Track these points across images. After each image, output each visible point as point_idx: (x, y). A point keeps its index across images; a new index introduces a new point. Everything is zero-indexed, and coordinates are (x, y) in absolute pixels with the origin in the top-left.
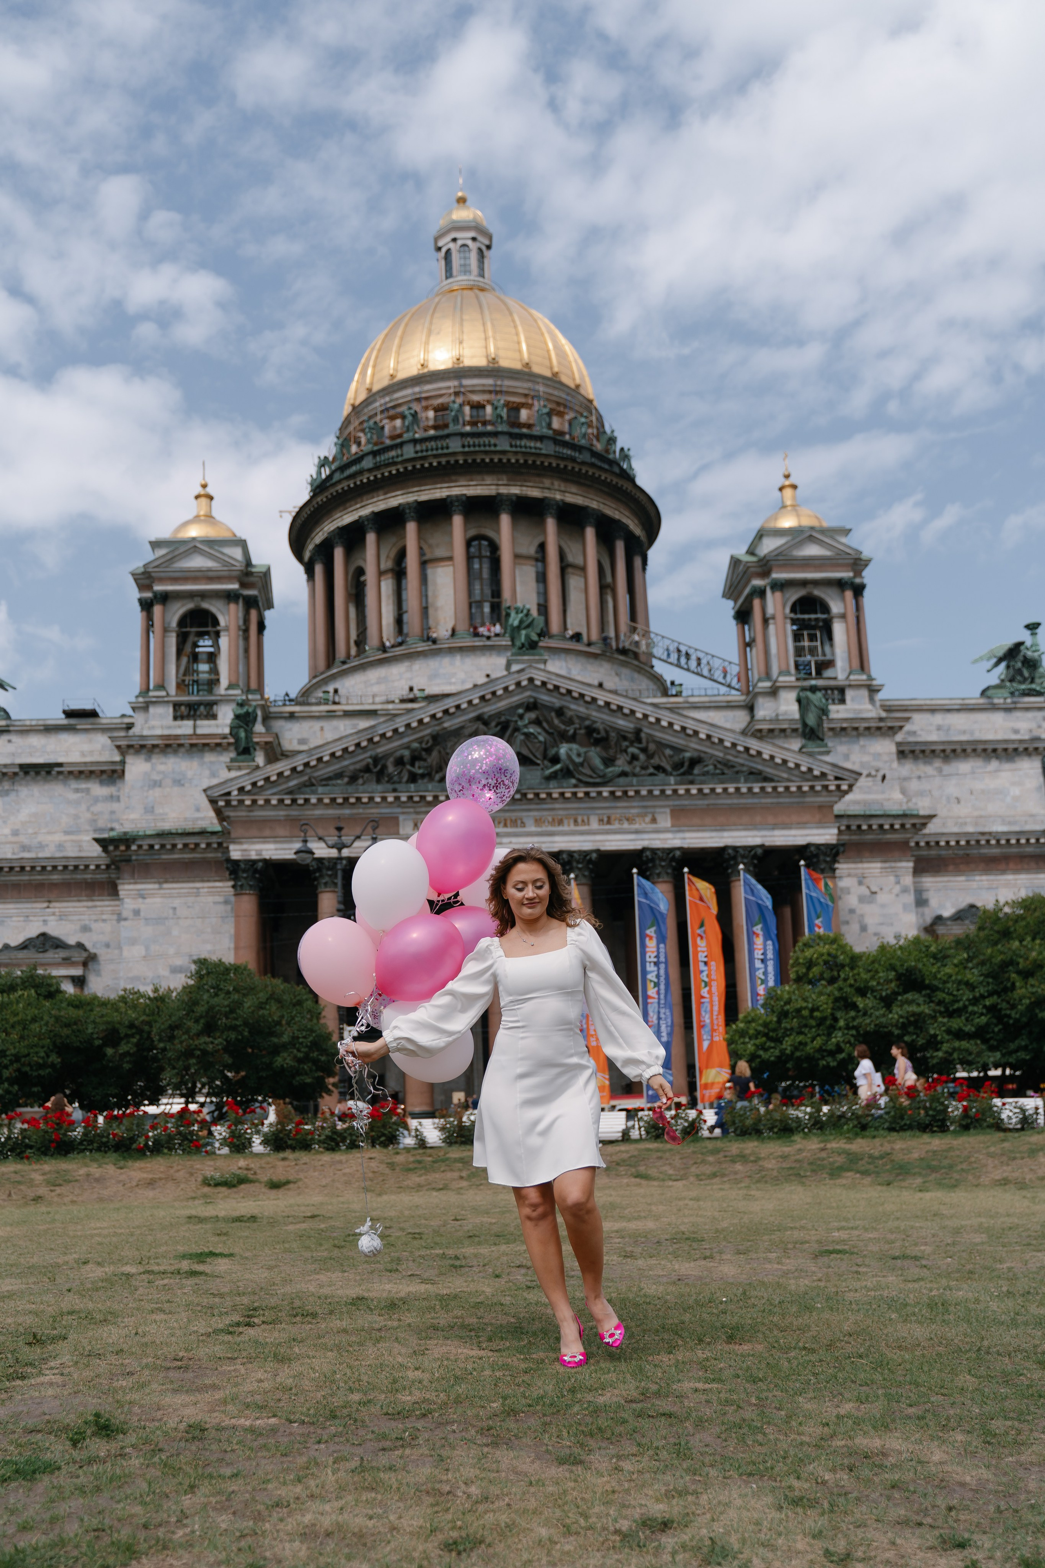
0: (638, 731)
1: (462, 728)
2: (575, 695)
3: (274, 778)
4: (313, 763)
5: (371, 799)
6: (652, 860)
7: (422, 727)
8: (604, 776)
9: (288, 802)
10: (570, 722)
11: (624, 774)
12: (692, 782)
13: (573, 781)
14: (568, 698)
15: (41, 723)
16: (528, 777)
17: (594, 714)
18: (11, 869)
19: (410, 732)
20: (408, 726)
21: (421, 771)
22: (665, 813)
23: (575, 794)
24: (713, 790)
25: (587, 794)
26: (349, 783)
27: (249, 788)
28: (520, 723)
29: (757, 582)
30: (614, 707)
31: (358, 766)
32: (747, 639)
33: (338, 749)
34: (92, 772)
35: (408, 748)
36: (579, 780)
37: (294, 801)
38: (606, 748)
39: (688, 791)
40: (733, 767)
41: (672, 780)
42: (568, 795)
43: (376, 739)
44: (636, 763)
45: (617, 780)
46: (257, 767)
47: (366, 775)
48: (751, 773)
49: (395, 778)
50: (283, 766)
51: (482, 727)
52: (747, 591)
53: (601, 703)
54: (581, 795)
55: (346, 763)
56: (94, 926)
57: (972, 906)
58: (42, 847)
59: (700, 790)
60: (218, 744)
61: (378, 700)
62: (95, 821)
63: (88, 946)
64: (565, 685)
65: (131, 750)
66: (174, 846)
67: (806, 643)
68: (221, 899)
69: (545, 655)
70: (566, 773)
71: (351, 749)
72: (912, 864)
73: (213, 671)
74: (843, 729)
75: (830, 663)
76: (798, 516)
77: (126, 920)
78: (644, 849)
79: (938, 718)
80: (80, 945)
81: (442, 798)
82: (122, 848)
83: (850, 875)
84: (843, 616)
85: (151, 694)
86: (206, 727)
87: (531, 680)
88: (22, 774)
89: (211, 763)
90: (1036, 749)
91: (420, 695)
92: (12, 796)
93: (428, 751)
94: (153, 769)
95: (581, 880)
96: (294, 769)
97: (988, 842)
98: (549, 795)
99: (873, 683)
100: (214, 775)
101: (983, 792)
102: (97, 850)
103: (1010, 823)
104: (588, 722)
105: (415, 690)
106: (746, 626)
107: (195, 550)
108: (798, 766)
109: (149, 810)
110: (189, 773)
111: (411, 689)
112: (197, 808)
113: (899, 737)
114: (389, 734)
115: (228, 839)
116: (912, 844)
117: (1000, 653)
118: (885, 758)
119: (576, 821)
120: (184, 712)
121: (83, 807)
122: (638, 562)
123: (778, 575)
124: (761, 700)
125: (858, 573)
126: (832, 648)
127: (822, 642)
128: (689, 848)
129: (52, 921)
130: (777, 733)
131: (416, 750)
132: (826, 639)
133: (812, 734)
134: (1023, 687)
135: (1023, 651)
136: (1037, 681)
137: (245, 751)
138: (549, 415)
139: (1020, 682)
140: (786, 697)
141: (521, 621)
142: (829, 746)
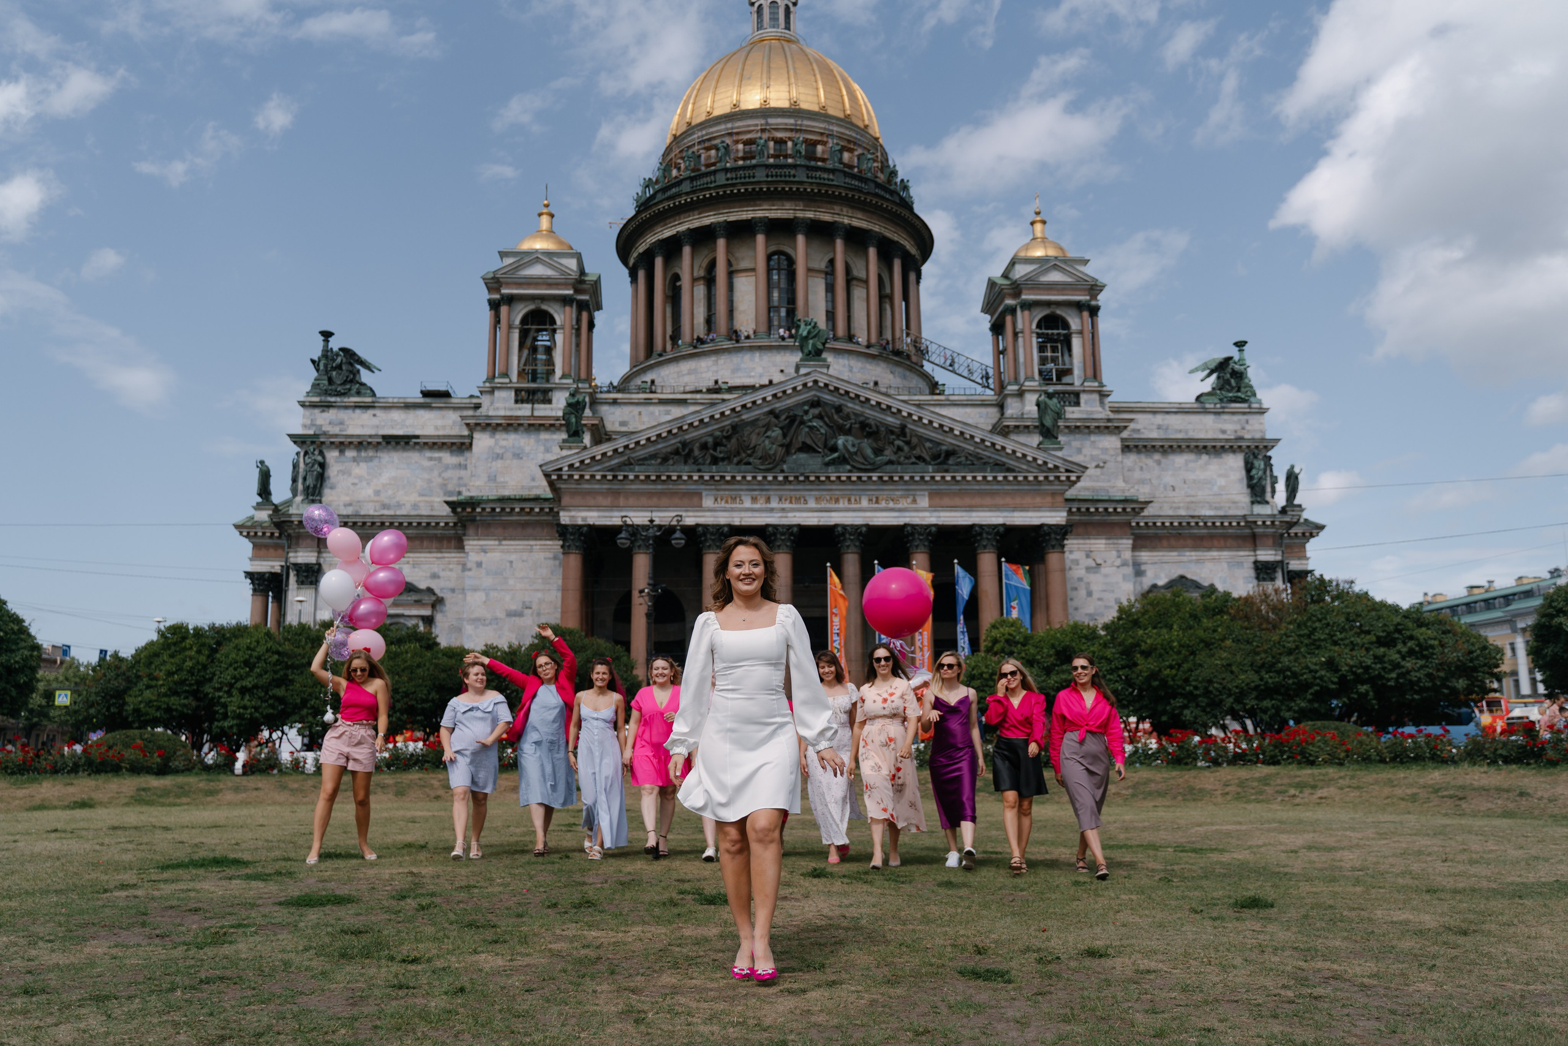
0: (904, 427)
1: (758, 420)
2: (853, 396)
3: (599, 458)
4: (632, 446)
5: (680, 477)
6: (912, 534)
7: (724, 419)
8: (874, 464)
9: (610, 478)
10: (848, 418)
11: (891, 462)
12: (946, 472)
13: (849, 467)
14: (846, 398)
15: (401, 401)
16: (811, 462)
17: (868, 412)
18: (373, 523)
19: (713, 423)
20: (711, 419)
21: (721, 455)
22: (924, 495)
23: (849, 478)
24: (963, 479)
25: (859, 478)
26: (661, 464)
27: (578, 465)
28: (805, 418)
29: (1010, 302)
30: (884, 406)
31: (669, 450)
32: (1001, 348)
33: (652, 435)
34: (444, 444)
35: (711, 436)
36: (853, 466)
37: (615, 477)
38: (876, 440)
39: (943, 478)
41: (930, 469)
42: (843, 478)
44: (901, 454)
45: (885, 467)
46: (585, 448)
47: (676, 458)
49: (700, 461)
50: (607, 447)
51: (773, 419)
52: (1001, 309)
53: (874, 403)
55: (659, 447)
56: (442, 574)
57: (1182, 577)
58: (399, 505)
59: (953, 478)
60: (552, 425)
61: (688, 389)
62: (445, 485)
63: (437, 591)
64: (844, 387)
65: (479, 428)
66: (513, 509)
67: (1049, 354)
68: (551, 555)
69: (829, 358)
70: (842, 460)
71: (664, 435)
72: (1130, 542)
73: (550, 362)
74: (1077, 427)
75: (1069, 372)
76: (1045, 247)
77: (470, 570)
78: (905, 525)
79: (1159, 419)
80: (430, 590)
81: (739, 478)
82: (469, 510)
83: (1079, 549)
84: (1081, 332)
85: (497, 380)
86: (542, 410)
87: (816, 382)
88: (384, 443)
89: (546, 440)
90: (1240, 447)
91: (724, 386)
92: (376, 462)
93: (728, 438)
94: (496, 444)
95: (852, 549)
96: (615, 451)
97: (1197, 523)
98: (828, 478)
99: (1105, 389)
100: (547, 450)
101: (1194, 481)
102: (446, 510)
103: (1216, 508)
104: (861, 419)
105: (720, 382)
106: (1000, 338)
107: (537, 260)
108: (1035, 459)
109: (492, 478)
110: (527, 449)
111: (716, 382)
112: (533, 479)
113: (1125, 434)
114: (696, 424)
115: (560, 505)
116: (1134, 524)
117: (1213, 366)
118: (1112, 452)
119: (849, 500)
120: (524, 396)
121: (436, 473)
122: (912, 277)
123: (1027, 296)
124: (1009, 400)
125: (1094, 297)
126: (1071, 360)
127: (1063, 354)
128: (943, 526)
129: (406, 568)
130: (1022, 428)
131: (718, 437)
132: (1066, 351)
133: (1048, 433)
134: (1231, 395)
135: (1232, 364)
136: (1243, 389)
137: (575, 434)
138: (841, 151)
139: (1229, 391)
140: (1032, 398)
141: (809, 332)
142: (1062, 443)
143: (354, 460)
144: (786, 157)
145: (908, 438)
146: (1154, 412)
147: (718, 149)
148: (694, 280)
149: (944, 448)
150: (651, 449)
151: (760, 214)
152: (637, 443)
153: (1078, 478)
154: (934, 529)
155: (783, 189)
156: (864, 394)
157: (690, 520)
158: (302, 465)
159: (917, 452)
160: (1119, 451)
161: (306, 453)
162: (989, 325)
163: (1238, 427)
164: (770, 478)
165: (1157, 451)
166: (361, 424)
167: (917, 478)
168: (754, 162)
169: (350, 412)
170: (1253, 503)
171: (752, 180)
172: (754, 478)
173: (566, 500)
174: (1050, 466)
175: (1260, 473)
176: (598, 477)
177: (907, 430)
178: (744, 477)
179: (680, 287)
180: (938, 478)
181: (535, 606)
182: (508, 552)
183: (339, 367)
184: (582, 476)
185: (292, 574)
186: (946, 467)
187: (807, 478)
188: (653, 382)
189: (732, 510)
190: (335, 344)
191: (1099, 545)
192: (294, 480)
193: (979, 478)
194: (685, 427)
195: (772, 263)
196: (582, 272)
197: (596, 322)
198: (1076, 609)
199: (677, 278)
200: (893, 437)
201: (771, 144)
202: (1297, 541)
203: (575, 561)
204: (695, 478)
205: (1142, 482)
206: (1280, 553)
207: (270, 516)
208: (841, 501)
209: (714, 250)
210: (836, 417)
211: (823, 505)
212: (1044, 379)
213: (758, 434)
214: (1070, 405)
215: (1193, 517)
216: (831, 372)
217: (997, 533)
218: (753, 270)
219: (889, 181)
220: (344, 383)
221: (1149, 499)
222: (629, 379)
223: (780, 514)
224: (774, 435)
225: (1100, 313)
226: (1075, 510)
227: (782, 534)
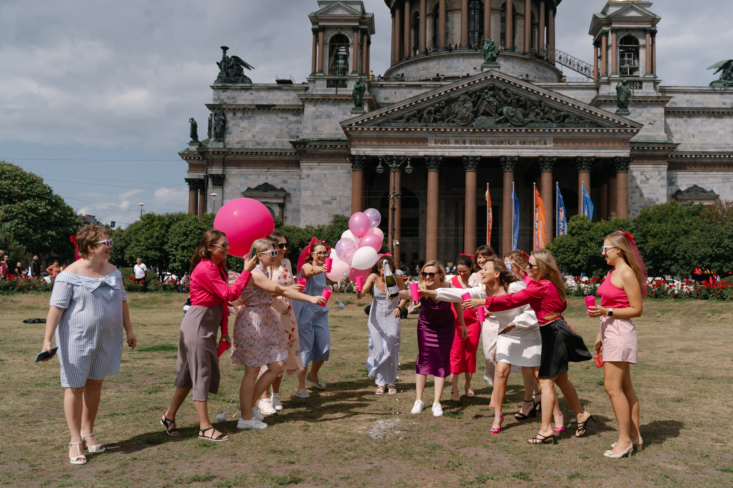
0: (541, 102)
1: (459, 97)
2: (512, 84)
3: (372, 118)
4: (390, 112)
5: (416, 129)
6: (543, 162)
7: (440, 97)
8: (523, 122)
9: (378, 129)
10: (509, 96)
11: (532, 121)
12: (564, 127)
13: (509, 124)
14: (509, 85)
15: (266, 85)
16: (488, 121)
17: (520, 93)
18: (252, 153)
19: (435, 99)
20: (434, 96)
21: (439, 117)
22: (550, 140)
23: (509, 130)
24: (573, 130)
25: (515, 130)
26: (405, 122)
27: (360, 122)
28: (486, 96)
29: (605, 28)
30: (530, 90)
31: (410, 114)
32: (599, 55)
33: (401, 106)
34: (289, 110)
35: (433, 106)
36: (511, 124)
37: (381, 129)
38: (525, 109)
39: (561, 130)
40: (584, 120)
41: (555, 125)
42: (506, 131)
43: (419, 102)
44: (538, 116)
45: (529, 124)
46: (365, 113)
47: (414, 118)
48: (592, 123)
49: (427, 120)
50: (376, 113)
51: (468, 97)
52: (599, 33)
53: (524, 88)
55: (405, 112)
56: (289, 181)
57: (695, 186)
58: (265, 143)
59: (567, 130)
60: (347, 100)
61: (422, 79)
62: (290, 132)
63: (286, 190)
64: (507, 79)
65: (307, 101)
66: (326, 146)
67: (626, 58)
68: (347, 171)
69: (501, 62)
70: (506, 120)
71: (408, 106)
72: (667, 166)
73: (346, 64)
74: (640, 101)
75: (637, 69)
77: (303, 179)
78: (539, 157)
79: (688, 96)
80: (282, 189)
81: (448, 130)
82: (302, 146)
83: (637, 170)
84: (645, 46)
85: (317, 74)
86: (342, 91)
87: (492, 76)
88: (257, 110)
89: (344, 108)
91: (442, 78)
92: (253, 119)
93: (443, 108)
94: (317, 110)
95: (511, 169)
97: (705, 156)
98: (497, 130)
99: (657, 79)
101: (706, 132)
102: (290, 146)
104: (517, 97)
105: (440, 75)
107: (339, 6)
108: (614, 120)
109: (315, 129)
110: (334, 113)
111: (437, 76)
112: (337, 130)
113: (667, 105)
114: (425, 100)
115: (351, 145)
116: (670, 156)
117: (721, 65)
118: (659, 115)
119: (509, 142)
120: (332, 83)
121: (285, 126)
123: (615, 25)
124: (602, 86)
125: (654, 25)
126: (638, 62)
127: (634, 59)
128: (560, 157)
129: (270, 177)
130: (608, 102)
131: (437, 107)
132: (636, 56)
133: (622, 105)
134: (730, 82)
137: (360, 105)
139: (729, 80)
140: (614, 85)
141: (489, 47)
142: (630, 111)
143: (241, 118)
146: (685, 92)
149: (563, 113)
152: (393, 110)
153: (638, 131)
154: (555, 159)
156: (519, 83)
157: (421, 152)
158: (213, 121)
159: (547, 116)
160: (663, 115)
161: (215, 115)
162: (592, 42)
164: (465, 130)
165: (686, 115)
166: (244, 98)
167: (546, 131)
169: (238, 92)
172: (457, 130)
173: (354, 142)
174: (622, 124)
177: (542, 104)
178: (451, 130)
179: (419, 19)
180: (558, 131)
181: (338, 199)
182: (324, 169)
183: (232, 67)
184: (363, 129)
185: (210, 180)
186: (563, 124)
187: (486, 130)
188: (402, 76)
189: (444, 148)
191: (649, 168)
196: (364, 13)
198: (634, 203)
199: (417, 14)
200: (534, 107)
203: (359, 175)
204: (424, 130)
205: (676, 132)
207: (198, 149)
208: (504, 143)
210: (503, 96)
211: (494, 145)
212: (623, 73)
213: (460, 105)
214: (637, 89)
215: (703, 152)
216: (502, 70)
217: (591, 161)
220: (235, 76)
221: (678, 143)
222: (389, 73)
223: (470, 150)
224: (468, 106)
225: (657, 35)
226: (635, 148)
227: (471, 161)
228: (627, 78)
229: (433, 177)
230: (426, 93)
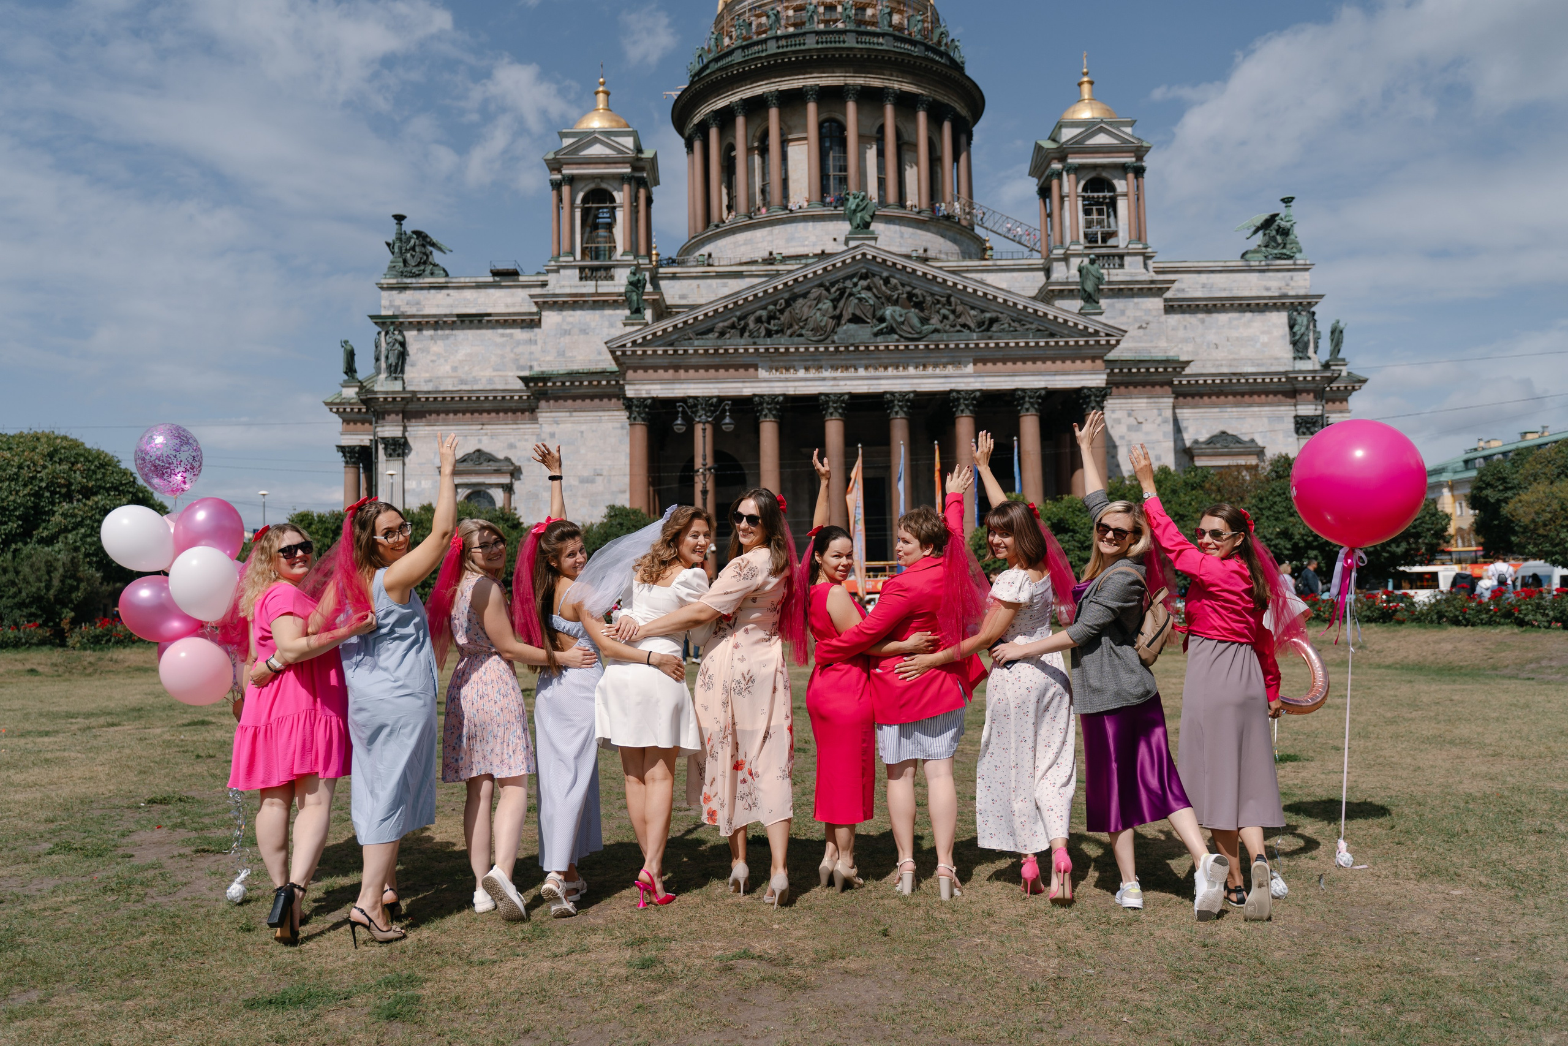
0: (949, 297)
1: (809, 292)
2: (899, 267)
3: (660, 333)
4: (692, 320)
5: (736, 350)
6: (958, 400)
7: (777, 292)
8: (920, 332)
9: (671, 352)
10: (895, 288)
11: (936, 331)
12: (990, 338)
13: (896, 337)
14: (895, 268)
15: (473, 280)
16: (861, 333)
17: (914, 282)
18: (452, 398)
19: (768, 296)
20: (765, 292)
21: (775, 328)
22: (969, 361)
23: (897, 347)
24: (1009, 343)
25: (907, 347)
26: (718, 338)
27: (640, 341)
28: (854, 289)
29: (1056, 166)
30: (929, 277)
31: (725, 324)
32: (1048, 211)
33: (709, 310)
34: (514, 321)
35: (765, 308)
36: (901, 336)
37: (675, 352)
38: (922, 310)
39: (987, 344)
40: (1027, 324)
41: (975, 336)
42: (892, 348)
44: (946, 322)
45: (931, 336)
46: (647, 324)
47: (732, 331)
48: (1038, 330)
49: (755, 334)
50: (667, 324)
51: (824, 292)
52: (1047, 173)
53: (919, 273)
54: (902, 347)
55: (716, 321)
56: (518, 444)
57: (1224, 433)
58: (476, 380)
59: (997, 344)
60: (615, 301)
61: (744, 260)
63: (514, 460)
64: (891, 259)
65: (547, 306)
66: (581, 383)
67: (1095, 217)
68: (619, 425)
69: (879, 229)
70: (891, 330)
71: (721, 310)
72: (1172, 400)
73: (611, 239)
74: (1121, 290)
75: (1113, 234)
76: (1092, 109)
78: (951, 391)
79: (1203, 278)
80: (507, 459)
81: (792, 350)
82: (541, 384)
83: (1121, 409)
84: (1125, 195)
85: (561, 259)
86: (605, 287)
87: (864, 255)
88: (459, 323)
89: (610, 315)
90: (1284, 304)
91: (779, 257)
92: (452, 339)
93: (782, 311)
94: (563, 321)
95: (901, 414)
96: (675, 326)
97: (1239, 380)
98: (877, 347)
99: (1149, 250)
100: (612, 325)
101: (1237, 339)
102: (520, 385)
103: (1258, 365)
104: (908, 289)
105: (774, 253)
106: (1048, 201)
107: (596, 141)
108: (1076, 325)
109: (561, 353)
110: (593, 324)
111: (771, 254)
112: (600, 353)
113: (1169, 295)
114: (751, 298)
115: (624, 379)
116: (1176, 382)
117: (1258, 224)
118: (1155, 313)
119: (897, 368)
120: (588, 273)
121: (508, 349)
122: (963, 139)
123: (1073, 160)
124: (1055, 264)
125: (1140, 158)
126: (1116, 222)
127: (1108, 216)
128: (987, 391)
129: (485, 440)
130: (1066, 293)
131: (770, 312)
132: (1112, 213)
133: (1090, 298)
134: (1276, 251)
135: (1278, 221)
136: (1288, 246)
137: (637, 311)
138: (890, 14)
139: (1274, 248)
140: (1075, 262)
141: (858, 205)
142: (1103, 307)
143: (432, 338)
144: (836, 21)
145: (953, 308)
146: (1199, 271)
147: (768, 17)
148: (749, 150)
149: (988, 315)
150: (709, 324)
151: (810, 82)
152: (696, 319)
153: (1118, 342)
154: (978, 394)
155: (833, 55)
156: (911, 265)
157: (747, 389)
158: (383, 345)
159: (961, 320)
160: (1162, 312)
161: (387, 333)
162: (1036, 188)
163: (1282, 284)
164: (822, 349)
165: (1201, 310)
166: (436, 303)
167: (962, 346)
168: (803, 30)
169: (425, 292)
170: (1295, 358)
171: (802, 47)
172: (807, 349)
173: (630, 374)
174: (1091, 330)
175: (1303, 329)
176: (660, 352)
177: (953, 299)
178: (797, 349)
179: (734, 158)
180: (982, 345)
181: (605, 473)
182: (579, 423)
183: (413, 249)
184: (644, 352)
185: (381, 447)
186: (989, 333)
187: (857, 348)
188: (710, 255)
189: (787, 380)
190: (408, 227)
191: (1140, 404)
192: (377, 359)
193: (1022, 344)
194: (741, 302)
195: (824, 130)
196: (639, 150)
197: (654, 197)
199: (732, 147)
200: (939, 306)
201: (821, 9)
202: (1340, 395)
203: (641, 431)
204: (751, 350)
205: (1186, 340)
206: (1320, 407)
207: (357, 393)
208: (890, 369)
209: (766, 119)
210: (884, 288)
211: (872, 372)
212: (1090, 242)
213: (810, 307)
214: (1115, 268)
215: (1234, 374)
216: (880, 244)
217: (1039, 397)
218: (805, 139)
219: (939, 42)
220: (418, 265)
221: (1190, 359)
222: (687, 250)
223: (832, 383)
224: (824, 307)
225: (1146, 175)
226: (1116, 371)
227: (834, 402)
228: (1097, 251)
229: (768, 432)
230: (753, 287)
